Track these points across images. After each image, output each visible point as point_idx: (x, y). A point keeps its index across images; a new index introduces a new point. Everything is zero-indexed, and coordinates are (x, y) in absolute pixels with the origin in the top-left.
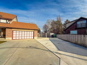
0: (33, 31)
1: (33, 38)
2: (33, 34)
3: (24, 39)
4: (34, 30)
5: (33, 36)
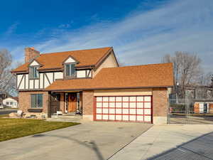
2: (149, 105)
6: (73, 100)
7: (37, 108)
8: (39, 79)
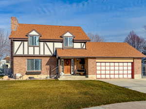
0: (132, 61)
1: (130, 76)
2: (130, 68)
3: (114, 78)
4: (134, 58)
5: (130, 72)
6: (68, 65)
8: (39, 47)
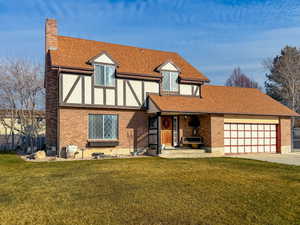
0: (277, 122)
1: (274, 149)
3: (251, 153)
4: (280, 117)
6: (167, 128)
7: (104, 139)
8: (115, 89)
